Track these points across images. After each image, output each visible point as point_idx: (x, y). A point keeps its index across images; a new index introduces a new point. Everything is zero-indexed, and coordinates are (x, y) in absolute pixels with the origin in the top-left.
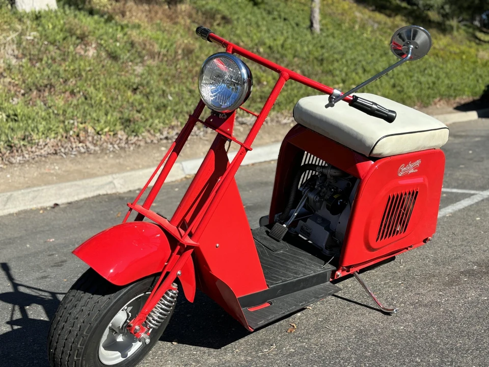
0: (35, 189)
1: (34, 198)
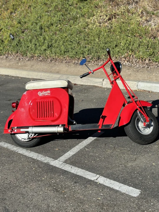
0: (76, 77)
1: (74, 80)
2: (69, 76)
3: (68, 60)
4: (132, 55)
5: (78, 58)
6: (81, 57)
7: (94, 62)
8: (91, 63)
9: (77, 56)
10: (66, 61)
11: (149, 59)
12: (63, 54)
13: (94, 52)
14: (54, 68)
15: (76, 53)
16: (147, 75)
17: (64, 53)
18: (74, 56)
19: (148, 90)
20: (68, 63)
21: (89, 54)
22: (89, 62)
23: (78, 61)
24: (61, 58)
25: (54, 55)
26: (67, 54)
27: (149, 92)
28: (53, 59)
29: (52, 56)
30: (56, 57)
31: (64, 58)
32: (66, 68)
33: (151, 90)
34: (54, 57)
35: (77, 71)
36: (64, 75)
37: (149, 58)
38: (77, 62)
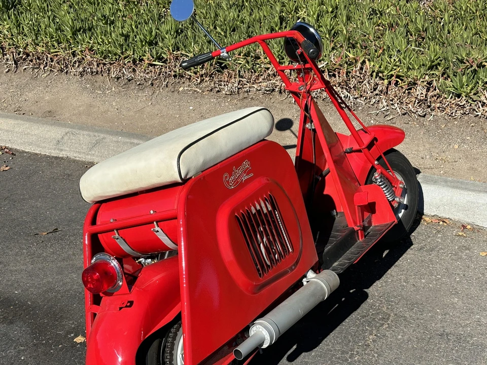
2: (102, 136)
3: (90, 64)
4: (359, 65)
5: (134, 61)
6: (148, 55)
7: (202, 81)
8: (187, 83)
9: (130, 53)
10: (81, 69)
11: (430, 83)
12: (68, 41)
13: (200, 41)
14: (30, 95)
15: (127, 37)
16: (427, 146)
17: (74, 34)
18: (119, 51)
19: (457, 218)
20: (89, 76)
21: (181, 45)
22: (181, 76)
23: (134, 70)
24: (62, 54)
25: (29, 40)
26: (87, 40)
27: (464, 227)
28: (28, 55)
29: (22, 44)
30: (40, 49)
31: (74, 54)
32: (86, 98)
33: (469, 221)
34: (30, 49)
35: (131, 113)
36: (81, 128)
37: (427, 77)
38: (129, 75)
